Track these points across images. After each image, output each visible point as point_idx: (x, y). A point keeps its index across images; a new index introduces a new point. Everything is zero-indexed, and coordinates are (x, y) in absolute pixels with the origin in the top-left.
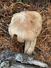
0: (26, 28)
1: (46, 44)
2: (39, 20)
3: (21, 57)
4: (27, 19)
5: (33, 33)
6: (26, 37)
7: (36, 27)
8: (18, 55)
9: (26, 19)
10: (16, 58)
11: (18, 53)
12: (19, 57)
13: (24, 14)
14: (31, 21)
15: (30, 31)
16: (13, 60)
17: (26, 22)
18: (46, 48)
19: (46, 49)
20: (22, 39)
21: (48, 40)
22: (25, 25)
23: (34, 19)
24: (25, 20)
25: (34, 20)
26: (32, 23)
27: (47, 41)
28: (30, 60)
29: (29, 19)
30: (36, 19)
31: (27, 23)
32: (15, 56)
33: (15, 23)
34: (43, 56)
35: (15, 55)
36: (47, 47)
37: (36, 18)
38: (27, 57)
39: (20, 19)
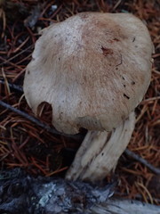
0: (85, 78)
1: (147, 134)
2: (140, 46)
3: (60, 193)
4: (87, 42)
5: (111, 95)
6: (83, 113)
7: (125, 72)
8: (47, 189)
9: (82, 43)
10: (41, 202)
11: (48, 182)
12: (53, 193)
13: (77, 22)
14: (103, 49)
15: (99, 91)
16: (30, 210)
17: (83, 54)
18: (151, 150)
19: (149, 155)
20: (68, 122)
21: (152, 117)
22: (81, 66)
23: (115, 43)
24: (80, 46)
25: (116, 47)
26: (109, 56)
27: (148, 123)
28: (103, 198)
29: (96, 40)
30: (125, 43)
31: (86, 58)
32: (34, 195)
33: (45, 60)
34: (145, 181)
35: (36, 190)
36: (151, 147)
37: (124, 37)
38: (89, 190)
39: (61, 44)
